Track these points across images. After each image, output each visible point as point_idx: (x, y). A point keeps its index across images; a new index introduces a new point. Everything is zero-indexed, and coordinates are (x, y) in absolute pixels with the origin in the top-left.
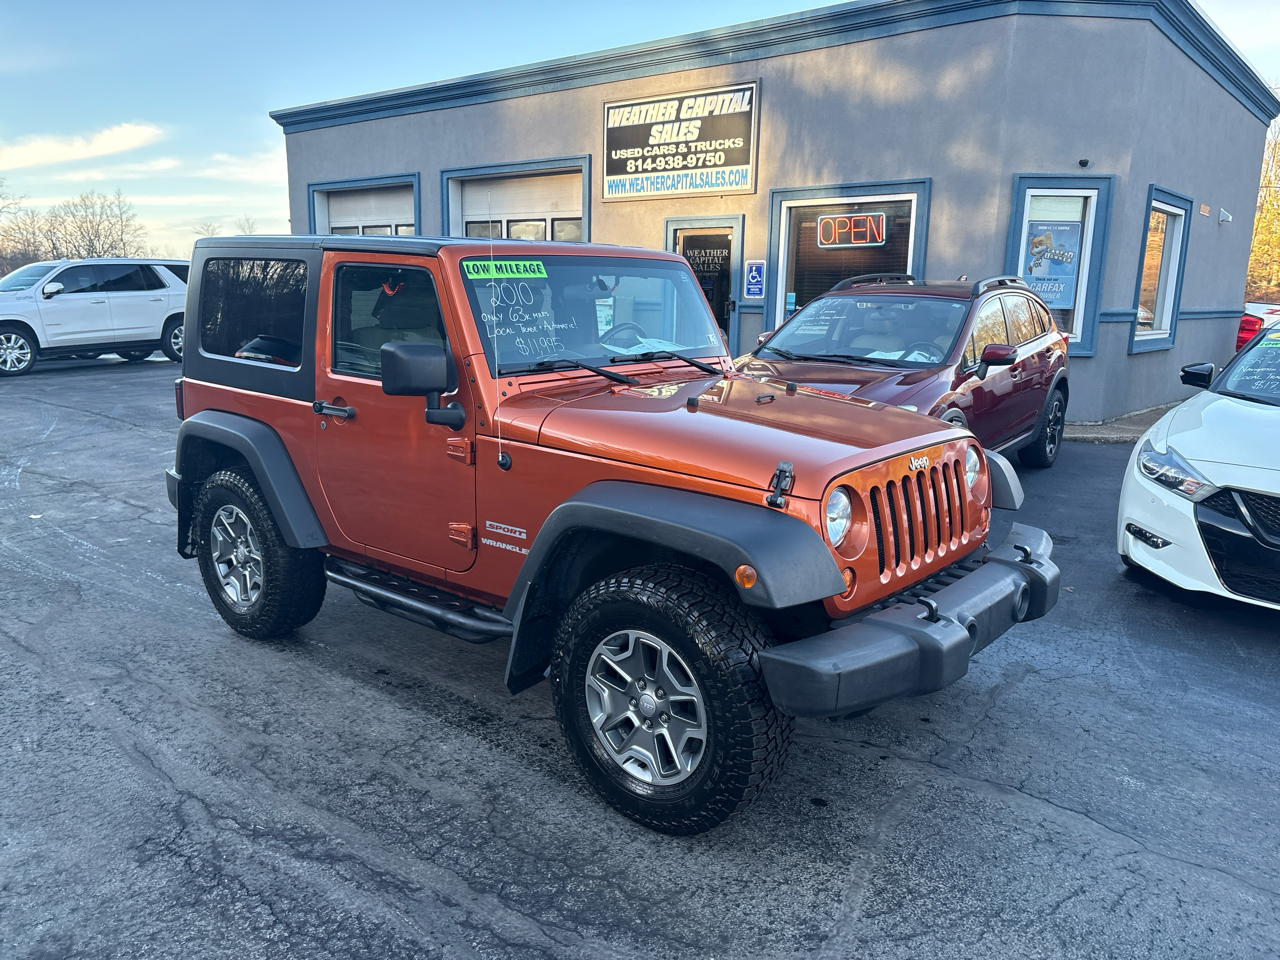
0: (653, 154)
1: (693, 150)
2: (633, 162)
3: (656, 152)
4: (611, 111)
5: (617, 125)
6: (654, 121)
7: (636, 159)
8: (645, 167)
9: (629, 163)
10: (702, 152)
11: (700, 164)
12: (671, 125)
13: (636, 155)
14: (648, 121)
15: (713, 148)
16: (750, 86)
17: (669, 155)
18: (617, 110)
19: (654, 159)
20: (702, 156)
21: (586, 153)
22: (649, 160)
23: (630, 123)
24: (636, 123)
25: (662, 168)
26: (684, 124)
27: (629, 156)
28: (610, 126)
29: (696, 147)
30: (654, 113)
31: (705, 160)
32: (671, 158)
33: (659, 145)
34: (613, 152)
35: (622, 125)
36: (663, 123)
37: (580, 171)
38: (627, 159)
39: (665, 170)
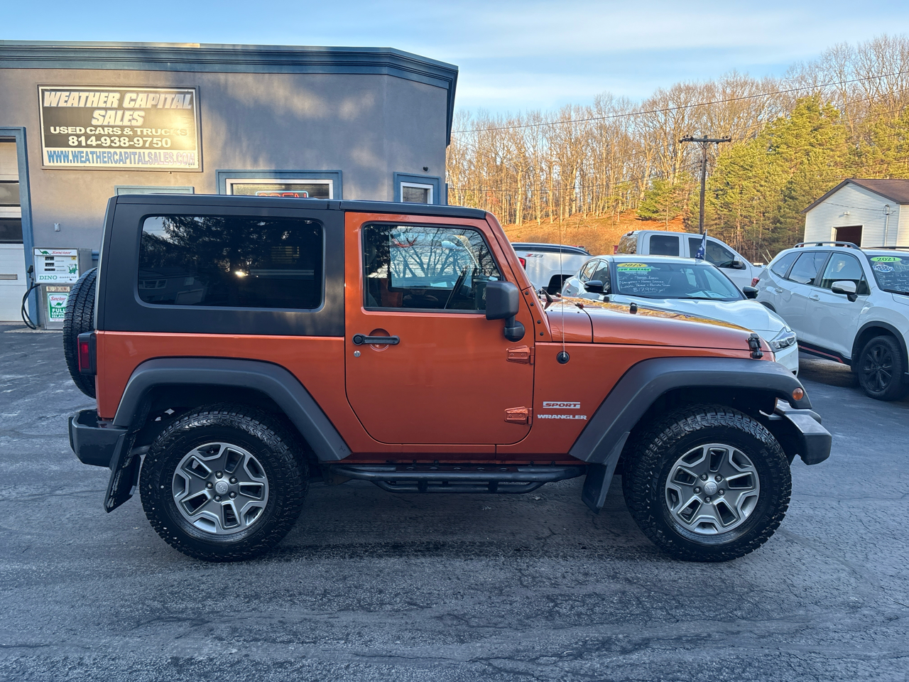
0: (97, 132)
1: (139, 133)
2: (75, 138)
3: (99, 131)
4: (47, 94)
5: (54, 105)
6: (95, 105)
7: (78, 136)
8: (89, 142)
9: (70, 138)
10: (148, 136)
11: (147, 145)
12: (114, 112)
13: (78, 132)
14: (89, 105)
15: (159, 134)
16: (190, 90)
17: (114, 135)
18: (53, 93)
19: (98, 137)
20: (150, 139)
21: (21, 125)
22: (93, 138)
23: (69, 105)
24: (76, 105)
25: (108, 145)
26: (128, 113)
27: (70, 132)
28: (46, 105)
29: (142, 132)
30: (95, 99)
31: (152, 142)
32: (117, 139)
33: (103, 127)
34: (52, 128)
35: (59, 105)
36: (106, 109)
37: (14, 141)
38: (69, 135)
39: (110, 147)
